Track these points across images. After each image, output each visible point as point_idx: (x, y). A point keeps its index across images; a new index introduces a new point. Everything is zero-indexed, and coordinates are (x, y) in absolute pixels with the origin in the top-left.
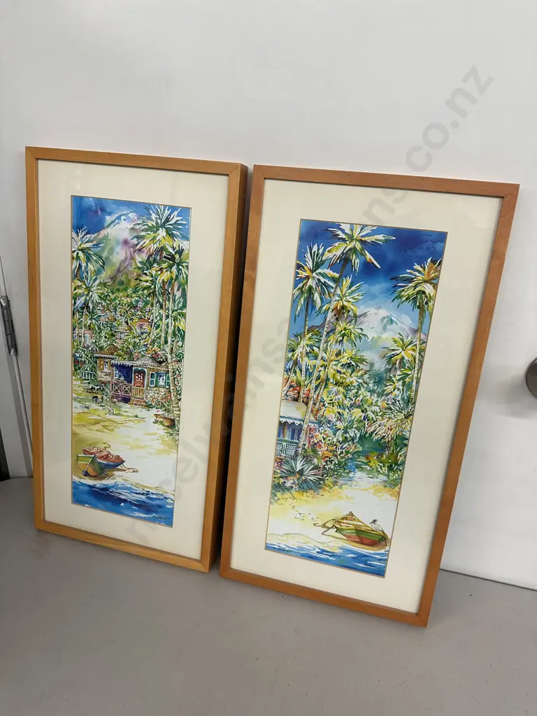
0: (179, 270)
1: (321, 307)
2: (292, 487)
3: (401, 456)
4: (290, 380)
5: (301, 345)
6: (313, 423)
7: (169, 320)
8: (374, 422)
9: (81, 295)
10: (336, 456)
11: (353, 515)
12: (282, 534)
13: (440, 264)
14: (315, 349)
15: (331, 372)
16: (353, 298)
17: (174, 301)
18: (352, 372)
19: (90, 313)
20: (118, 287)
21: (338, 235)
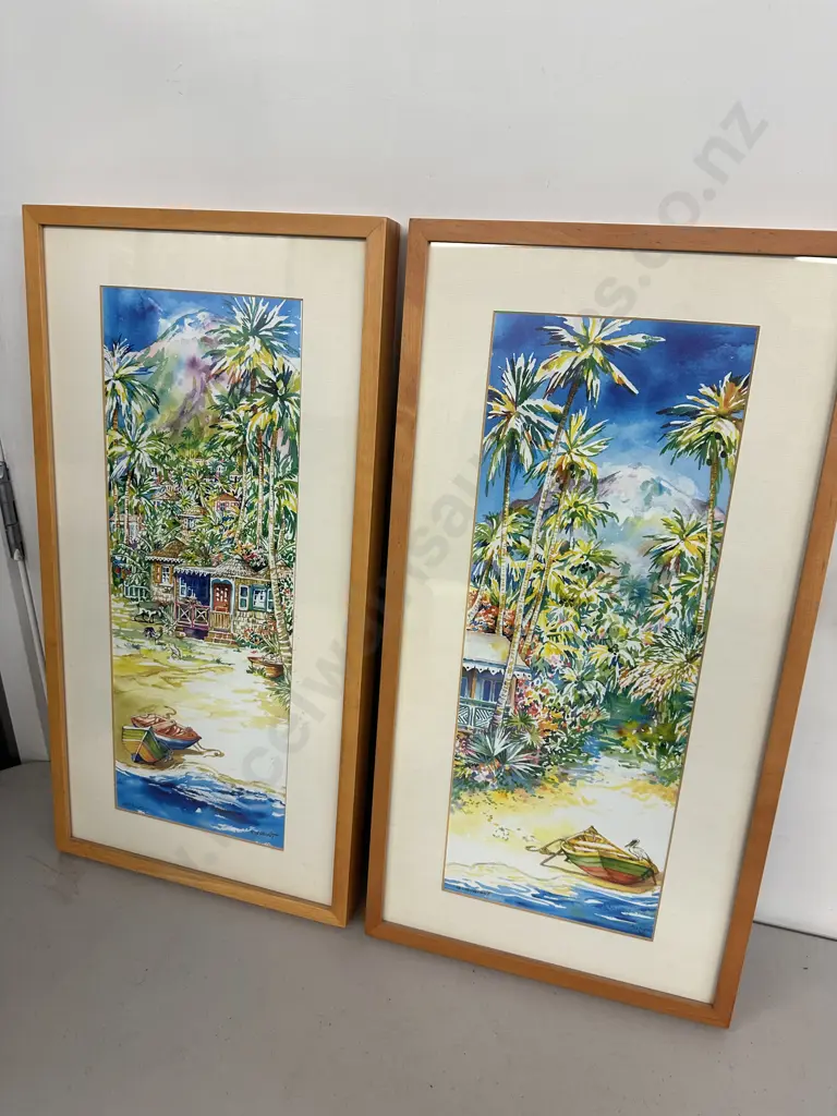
0: (284, 408)
1: (533, 466)
2: (487, 783)
3: (680, 728)
4: (479, 597)
5: (499, 534)
6: (522, 670)
7: (270, 496)
8: (632, 668)
9: (122, 456)
10: (564, 729)
11: (595, 832)
12: (470, 865)
13: (747, 383)
14: (522, 539)
15: (552, 579)
16: (590, 449)
17: (277, 462)
18: (590, 582)
19: (136, 486)
20: (183, 440)
21: (561, 337)
